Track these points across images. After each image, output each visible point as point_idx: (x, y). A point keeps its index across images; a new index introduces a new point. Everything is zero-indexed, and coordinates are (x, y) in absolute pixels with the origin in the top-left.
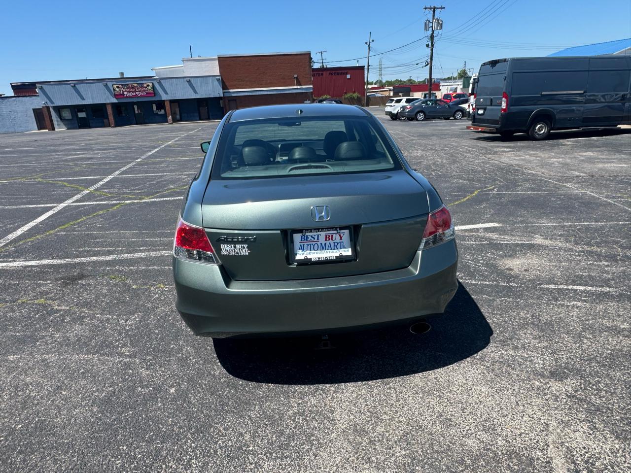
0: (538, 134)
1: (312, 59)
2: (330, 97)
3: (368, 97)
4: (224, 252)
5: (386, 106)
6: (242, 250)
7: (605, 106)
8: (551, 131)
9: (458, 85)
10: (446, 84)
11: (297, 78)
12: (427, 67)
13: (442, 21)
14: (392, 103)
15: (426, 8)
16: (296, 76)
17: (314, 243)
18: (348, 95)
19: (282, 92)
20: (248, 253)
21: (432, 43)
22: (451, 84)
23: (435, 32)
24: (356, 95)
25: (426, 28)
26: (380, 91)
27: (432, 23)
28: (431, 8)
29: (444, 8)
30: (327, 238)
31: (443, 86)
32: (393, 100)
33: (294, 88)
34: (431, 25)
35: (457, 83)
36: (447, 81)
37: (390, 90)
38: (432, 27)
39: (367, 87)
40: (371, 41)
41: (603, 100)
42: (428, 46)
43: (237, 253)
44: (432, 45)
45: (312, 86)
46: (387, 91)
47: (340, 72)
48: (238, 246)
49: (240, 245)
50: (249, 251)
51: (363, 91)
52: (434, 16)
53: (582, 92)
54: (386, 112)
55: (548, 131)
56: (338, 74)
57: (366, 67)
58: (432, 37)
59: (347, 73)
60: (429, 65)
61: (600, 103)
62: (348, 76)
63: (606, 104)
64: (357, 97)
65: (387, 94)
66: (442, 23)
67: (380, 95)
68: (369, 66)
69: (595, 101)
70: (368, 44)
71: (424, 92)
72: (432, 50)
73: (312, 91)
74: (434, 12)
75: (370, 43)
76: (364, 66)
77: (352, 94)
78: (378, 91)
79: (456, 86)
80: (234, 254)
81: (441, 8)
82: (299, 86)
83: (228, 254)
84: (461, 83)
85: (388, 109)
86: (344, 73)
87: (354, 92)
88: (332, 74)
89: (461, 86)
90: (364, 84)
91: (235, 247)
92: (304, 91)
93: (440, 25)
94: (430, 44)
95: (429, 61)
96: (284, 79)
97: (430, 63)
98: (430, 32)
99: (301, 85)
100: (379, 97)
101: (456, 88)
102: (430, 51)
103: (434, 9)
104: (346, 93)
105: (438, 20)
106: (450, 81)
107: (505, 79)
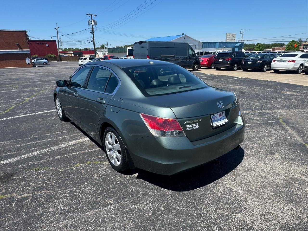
0: (161, 73)
1: (27, 34)
2: (38, 56)
3: (60, 56)
4: (188, 129)
5: (79, 61)
6: (196, 126)
7: (182, 61)
8: (166, 72)
9: (106, 52)
10: (100, 51)
11: (18, 45)
12: (92, 42)
13: (96, 21)
14: (82, 59)
15: (87, 14)
16: (17, 44)
17: (216, 119)
18: (49, 55)
19: (9, 53)
20: (198, 127)
21: (93, 31)
22: (102, 51)
23: (94, 26)
24: (53, 55)
25: (89, 24)
26: (66, 54)
27: (92, 22)
28: (90, 15)
29: (96, 15)
30: (220, 116)
31: (98, 52)
32: (83, 58)
33: (17, 51)
34: (91, 23)
35: (105, 51)
36: (100, 50)
37: (72, 53)
38: (92, 24)
39: (59, 51)
40: (58, 28)
41: (180, 59)
42: (91, 32)
43: (194, 128)
44: (93, 32)
45: (29, 50)
46: (70, 53)
47: (42, 42)
48: (194, 125)
49: (195, 124)
50: (198, 126)
51: (57, 53)
52: (92, 18)
53: (174, 56)
54: (79, 64)
55: (165, 72)
56: (41, 44)
57: (57, 41)
58: (92, 28)
59: (46, 44)
60: (93, 42)
61: (179, 60)
62: (47, 45)
63: (181, 61)
64: (54, 56)
65: (70, 55)
66: (96, 22)
67: (67, 56)
68: (58, 40)
69: (178, 60)
70: (56, 29)
71: (90, 55)
72: (93, 35)
73: (30, 52)
74: (92, 17)
75: (57, 28)
76: (56, 40)
77: (51, 55)
78: (65, 54)
79: (105, 52)
80: (192, 129)
81: (95, 15)
82: (20, 49)
83: (189, 129)
84: (107, 51)
85: (80, 63)
86: (44, 44)
87: (52, 54)
88: (37, 44)
89: (107, 52)
90: (57, 49)
91: (193, 125)
92: (24, 52)
93: (96, 24)
94: (92, 32)
95: (93, 39)
96: (10, 45)
97: (93, 40)
98: (91, 26)
99: (22, 49)
100: (67, 57)
101: (105, 53)
102: (92, 35)
103: (92, 15)
104: (47, 54)
105: (94, 21)
106: (101, 50)
107: (147, 50)
